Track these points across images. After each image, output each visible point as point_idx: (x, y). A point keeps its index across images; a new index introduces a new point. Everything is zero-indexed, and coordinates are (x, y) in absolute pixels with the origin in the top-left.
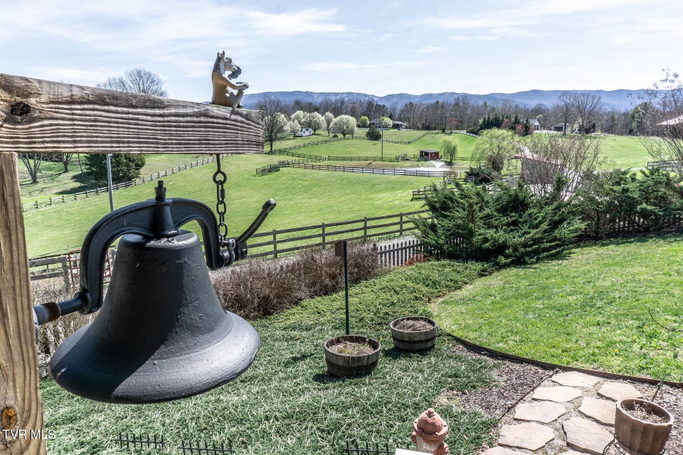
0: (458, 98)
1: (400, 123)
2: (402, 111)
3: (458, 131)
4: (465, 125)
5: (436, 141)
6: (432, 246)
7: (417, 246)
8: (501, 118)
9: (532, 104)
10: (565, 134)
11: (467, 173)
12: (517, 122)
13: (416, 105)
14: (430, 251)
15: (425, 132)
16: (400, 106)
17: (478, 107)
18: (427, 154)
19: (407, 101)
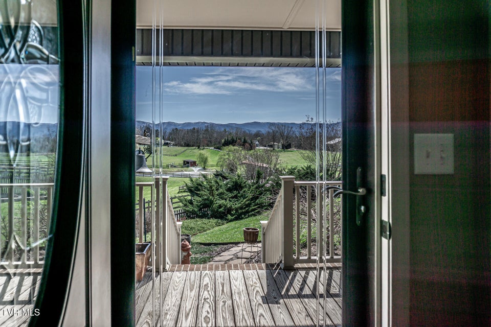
0: (208, 126)
1: (169, 142)
2: (171, 134)
3: (208, 148)
4: (213, 143)
5: (194, 154)
6: (190, 212)
7: (182, 213)
8: (235, 139)
9: (254, 130)
10: (274, 149)
11: (215, 174)
12: (245, 142)
13: (180, 130)
14: (189, 215)
15: (186, 148)
16: (169, 131)
17: (221, 132)
18: (188, 163)
19: (173, 127)
